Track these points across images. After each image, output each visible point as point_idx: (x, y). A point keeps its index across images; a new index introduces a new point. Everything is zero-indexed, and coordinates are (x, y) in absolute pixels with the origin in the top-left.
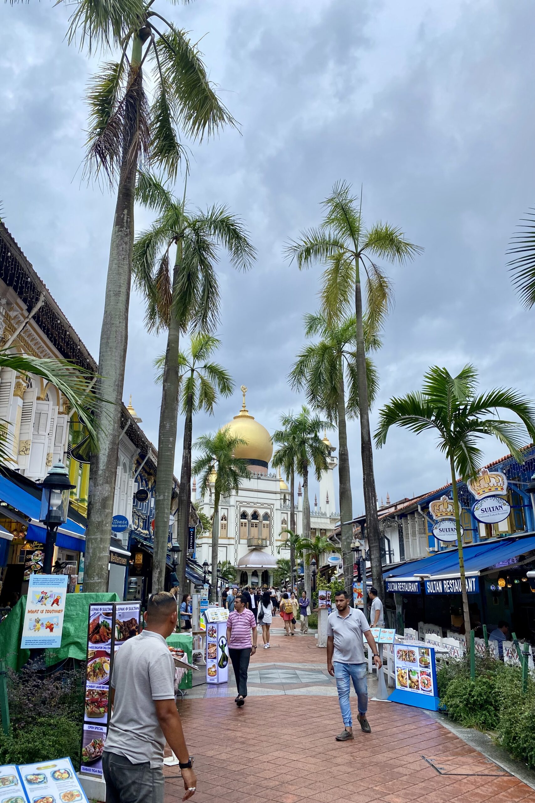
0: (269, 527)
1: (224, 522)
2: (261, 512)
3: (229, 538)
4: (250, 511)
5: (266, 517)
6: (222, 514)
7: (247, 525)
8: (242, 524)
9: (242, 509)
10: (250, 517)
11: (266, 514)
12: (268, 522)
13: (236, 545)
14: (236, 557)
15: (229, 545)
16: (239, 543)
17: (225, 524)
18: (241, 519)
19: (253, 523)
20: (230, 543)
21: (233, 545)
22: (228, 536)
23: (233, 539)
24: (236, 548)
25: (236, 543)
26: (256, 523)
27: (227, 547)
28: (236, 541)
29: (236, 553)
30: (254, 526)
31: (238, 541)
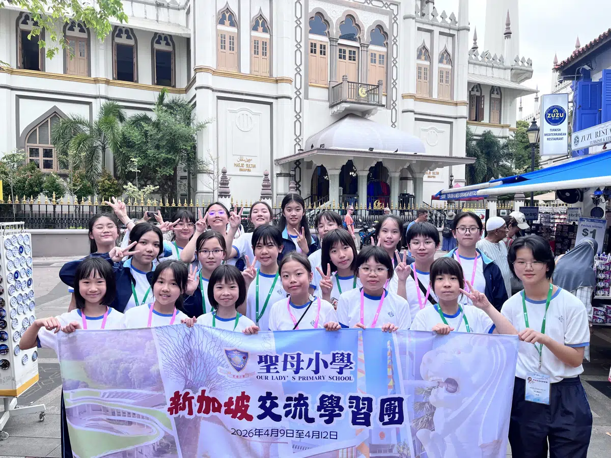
0: (386, 61)
1: (260, 35)
2: (367, 20)
3: (277, 81)
4: (335, 14)
5: (380, 34)
6: (255, 13)
7: (328, 51)
8: (312, 47)
9: (313, 5)
10: (335, 31)
11: (380, 27)
12: (384, 49)
13: (298, 100)
14: (298, 134)
15: (277, 98)
16: (306, 97)
17: (263, 42)
18: (311, 32)
19: (343, 48)
20: (280, 94)
21: (291, 98)
22: (275, 75)
23: (289, 81)
24: (298, 111)
25: (298, 96)
26: (353, 49)
27: (271, 104)
28: (298, 90)
29: (298, 123)
30: (347, 55)
31: (302, 91)
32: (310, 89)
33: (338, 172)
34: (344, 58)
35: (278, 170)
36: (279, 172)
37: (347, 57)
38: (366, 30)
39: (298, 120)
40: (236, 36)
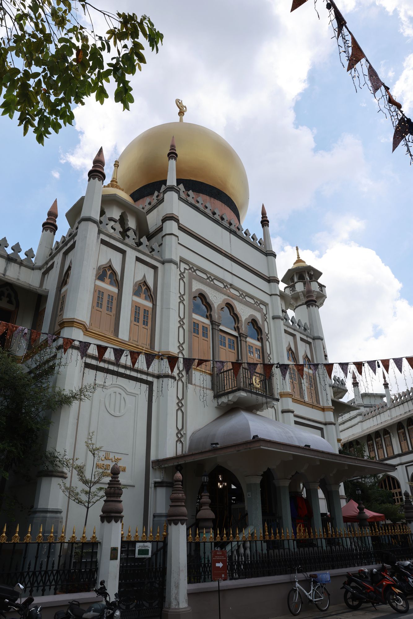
0: (262, 356)
1: (142, 301)
2: (243, 312)
3: (159, 357)
4: (216, 299)
5: (254, 328)
6: (139, 278)
7: (210, 333)
8: (195, 326)
9: (197, 286)
10: (216, 315)
11: (254, 322)
12: (259, 344)
13: (180, 383)
14: (180, 428)
15: (158, 377)
16: (190, 381)
17: (145, 310)
18: (194, 311)
19: (223, 334)
20: (163, 372)
22: (156, 348)
24: (180, 398)
25: (180, 379)
26: (231, 338)
27: (150, 384)
28: (181, 372)
30: (227, 343)
31: (185, 373)
32: (194, 373)
33: (259, 479)
34: (225, 345)
35: (156, 477)
36: (158, 480)
38: (243, 321)
39: (180, 408)
40: (115, 297)
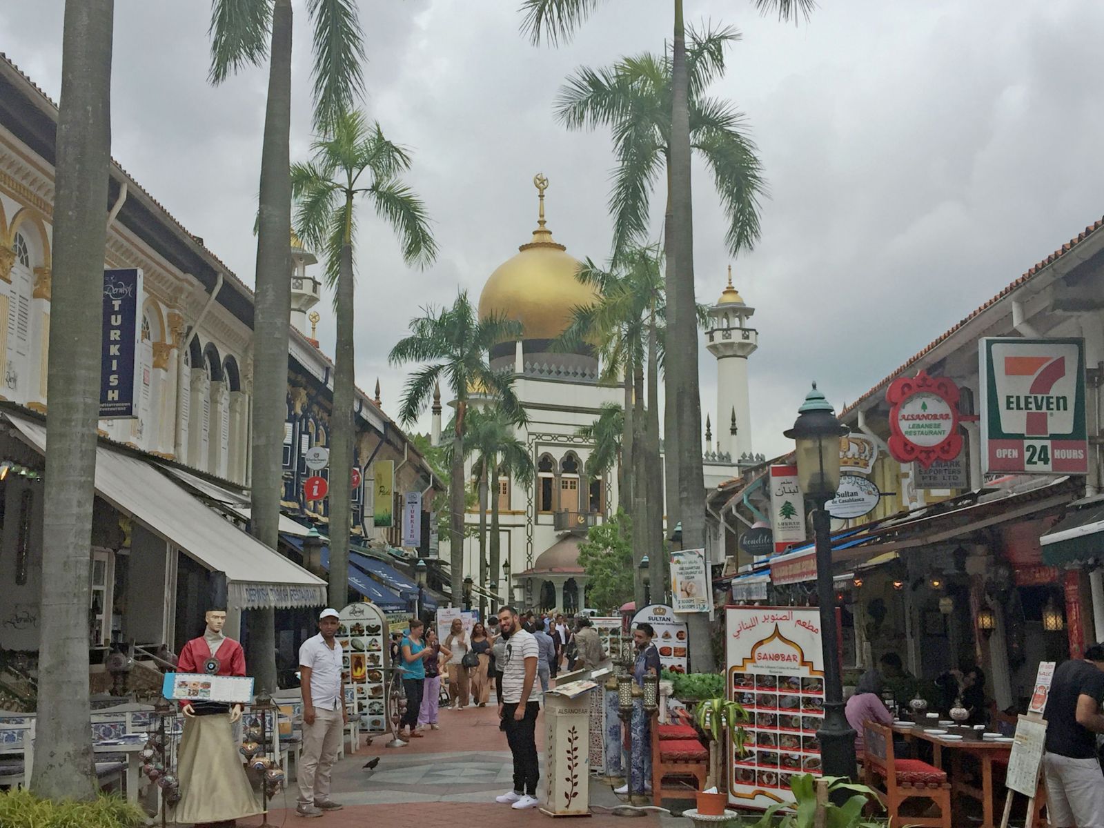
0: (603, 487)
1: (502, 479)
2: (583, 455)
4: (558, 454)
7: (553, 484)
8: (541, 482)
9: (542, 450)
10: (558, 467)
12: (599, 478)
13: (530, 526)
14: (530, 553)
15: (514, 526)
16: (536, 523)
18: (540, 471)
19: (565, 480)
20: (517, 523)
21: (523, 526)
22: (512, 509)
23: (523, 513)
24: (530, 534)
25: (530, 523)
26: (573, 480)
27: (509, 531)
28: (530, 518)
29: (530, 544)
30: (569, 485)
31: (533, 518)
32: (540, 517)
33: (562, 586)
34: (567, 488)
35: (514, 583)
36: (516, 584)
37: (569, 487)
38: (583, 463)
39: (530, 542)
